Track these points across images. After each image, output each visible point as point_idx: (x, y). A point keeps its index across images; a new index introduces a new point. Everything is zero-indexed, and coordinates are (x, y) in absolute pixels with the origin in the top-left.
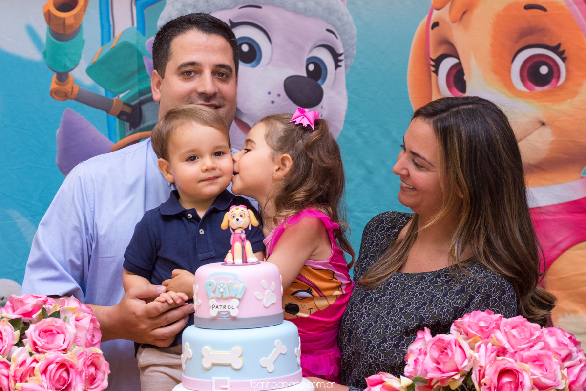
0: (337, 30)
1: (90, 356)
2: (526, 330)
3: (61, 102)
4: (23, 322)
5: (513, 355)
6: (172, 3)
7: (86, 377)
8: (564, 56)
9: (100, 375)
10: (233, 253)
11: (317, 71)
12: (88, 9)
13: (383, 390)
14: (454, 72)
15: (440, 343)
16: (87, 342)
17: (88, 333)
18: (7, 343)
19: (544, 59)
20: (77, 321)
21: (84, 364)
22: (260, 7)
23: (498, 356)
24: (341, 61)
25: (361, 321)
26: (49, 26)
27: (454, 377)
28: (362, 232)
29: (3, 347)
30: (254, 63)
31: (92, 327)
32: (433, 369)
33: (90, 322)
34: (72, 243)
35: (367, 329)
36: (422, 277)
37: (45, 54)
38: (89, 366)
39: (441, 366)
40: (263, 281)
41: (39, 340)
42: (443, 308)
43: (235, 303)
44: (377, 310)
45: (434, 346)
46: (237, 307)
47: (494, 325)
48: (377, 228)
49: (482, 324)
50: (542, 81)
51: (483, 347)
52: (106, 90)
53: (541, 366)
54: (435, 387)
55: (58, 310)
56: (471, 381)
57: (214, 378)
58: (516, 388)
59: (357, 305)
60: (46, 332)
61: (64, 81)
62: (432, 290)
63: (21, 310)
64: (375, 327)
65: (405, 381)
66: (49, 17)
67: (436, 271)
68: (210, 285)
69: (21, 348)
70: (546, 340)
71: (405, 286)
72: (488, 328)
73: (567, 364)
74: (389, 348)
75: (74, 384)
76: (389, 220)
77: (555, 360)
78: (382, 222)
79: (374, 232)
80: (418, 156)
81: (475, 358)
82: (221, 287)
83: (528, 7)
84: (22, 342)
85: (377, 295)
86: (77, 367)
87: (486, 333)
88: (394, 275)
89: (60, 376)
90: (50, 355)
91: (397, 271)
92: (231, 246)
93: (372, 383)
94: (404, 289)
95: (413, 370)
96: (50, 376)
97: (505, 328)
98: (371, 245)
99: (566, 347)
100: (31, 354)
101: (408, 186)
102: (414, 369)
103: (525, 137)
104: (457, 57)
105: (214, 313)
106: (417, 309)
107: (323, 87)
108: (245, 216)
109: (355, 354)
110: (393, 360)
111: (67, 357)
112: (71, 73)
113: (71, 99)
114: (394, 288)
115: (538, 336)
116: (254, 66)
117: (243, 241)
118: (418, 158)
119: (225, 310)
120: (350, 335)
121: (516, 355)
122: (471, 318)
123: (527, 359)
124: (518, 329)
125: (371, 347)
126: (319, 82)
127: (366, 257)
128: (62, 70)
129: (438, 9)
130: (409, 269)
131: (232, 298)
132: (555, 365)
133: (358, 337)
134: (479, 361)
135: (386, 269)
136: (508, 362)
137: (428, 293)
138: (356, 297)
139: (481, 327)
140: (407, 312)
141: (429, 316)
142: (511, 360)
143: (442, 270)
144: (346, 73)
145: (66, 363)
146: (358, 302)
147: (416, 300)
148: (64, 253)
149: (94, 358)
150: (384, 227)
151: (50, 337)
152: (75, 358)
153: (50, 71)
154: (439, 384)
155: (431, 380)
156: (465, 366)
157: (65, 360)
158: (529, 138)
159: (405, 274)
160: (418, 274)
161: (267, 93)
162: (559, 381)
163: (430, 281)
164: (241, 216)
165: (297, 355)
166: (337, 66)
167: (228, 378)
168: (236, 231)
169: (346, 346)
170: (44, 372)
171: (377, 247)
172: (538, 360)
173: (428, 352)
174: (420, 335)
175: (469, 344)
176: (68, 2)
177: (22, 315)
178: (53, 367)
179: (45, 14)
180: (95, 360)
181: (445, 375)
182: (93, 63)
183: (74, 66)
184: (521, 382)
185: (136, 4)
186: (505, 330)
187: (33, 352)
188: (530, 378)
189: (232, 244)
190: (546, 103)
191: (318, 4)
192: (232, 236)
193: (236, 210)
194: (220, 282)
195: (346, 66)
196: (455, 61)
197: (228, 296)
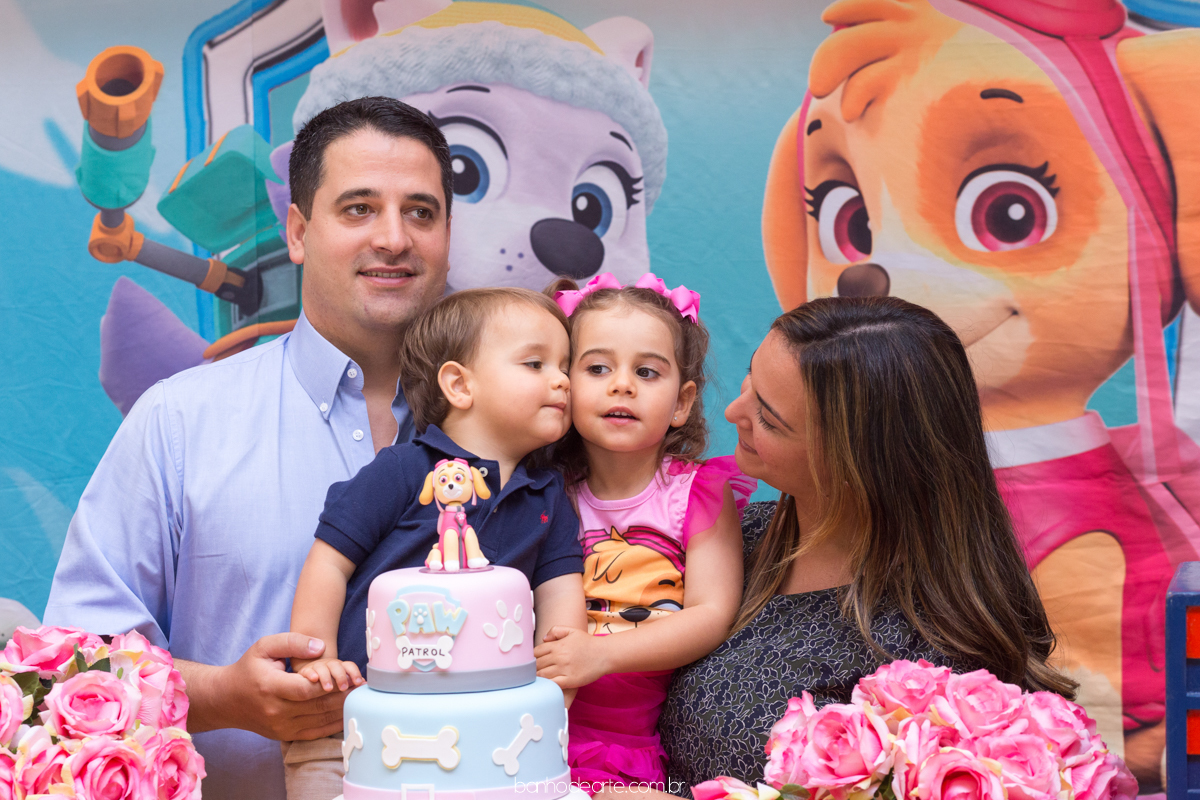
0: (631, 133)
1: (168, 745)
2: (994, 696)
3: (110, 265)
4: (40, 679)
5: (970, 744)
6: (322, 80)
7: (159, 783)
8: (1054, 186)
9: (186, 781)
10: (441, 549)
11: (593, 212)
12: (163, 90)
14: (849, 215)
15: (832, 721)
16: (162, 717)
17: (164, 700)
18: (9, 718)
19: (1018, 192)
20: (143, 677)
21: (157, 758)
22: (486, 90)
23: (942, 745)
24: (638, 191)
25: (706, 678)
26: (87, 122)
27: (859, 785)
29: (2, 726)
30: (474, 194)
31: (171, 688)
32: (819, 770)
33: (168, 680)
34: (142, 533)
35: (721, 693)
37: (79, 174)
38: (165, 762)
39: (834, 765)
40: (498, 602)
41: (70, 714)
43: (445, 644)
44: (736, 658)
45: (822, 727)
46: (450, 652)
47: (935, 688)
49: (912, 685)
50: (1012, 232)
51: (914, 727)
52: (195, 245)
53: (1023, 764)
55: (106, 657)
56: (891, 792)
57: (405, 787)
60: (83, 697)
61: (116, 225)
63: (35, 657)
64: (736, 688)
65: (767, 793)
66: (88, 104)
68: (398, 610)
69: (36, 728)
70: (1033, 716)
71: (791, 616)
72: (922, 692)
73: (1071, 760)
75: (137, 796)
77: (1049, 753)
80: (767, 407)
81: (899, 749)
82: (420, 614)
83: (988, 94)
84: (39, 717)
86: (144, 765)
87: (918, 702)
89: (110, 781)
90: (92, 742)
92: (438, 536)
93: (704, 797)
94: (790, 622)
95: (780, 771)
96: (92, 783)
97: (955, 693)
99: (1069, 729)
100: (55, 741)
102: (783, 768)
103: (981, 337)
104: (855, 186)
105: (405, 662)
107: (604, 240)
108: (465, 480)
111: (123, 745)
112: (129, 212)
113: (129, 260)
115: (1017, 707)
116: (475, 201)
117: (461, 527)
119: (426, 657)
121: (976, 743)
122: (892, 674)
123: (996, 751)
124: (978, 695)
126: (597, 231)
128: (111, 206)
129: (819, 97)
131: (440, 634)
132: (1050, 764)
133: (704, 710)
134: (906, 755)
136: (961, 756)
139: (910, 691)
140: (796, 657)
142: (967, 753)
144: (647, 215)
145: (123, 757)
147: (812, 637)
148: (128, 550)
149: (176, 747)
151: (92, 707)
152: (140, 748)
153: (90, 206)
154: (830, 797)
155: (815, 789)
156: (880, 765)
157: (120, 752)
158: (987, 338)
159: (788, 597)
161: (498, 250)
162: (1056, 794)
164: (458, 479)
165: (562, 743)
166: (631, 202)
167: (431, 787)
168: (448, 508)
170: (81, 774)
172: (1017, 754)
173: (810, 737)
174: (793, 706)
175: (888, 722)
176: (124, 77)
177: (37, 665)
178: (96, 764)
179: (80, 99)
180: (178, 751)
181: (843, 782)
182: (171, 193)
183: (134, 198)
184: (986, 795)
185: (252, 82)
186: (955, 696)
187: (60, 737)
188: (1003, 788)
189: (439, 532)
190: (1020, 274)
191: (595, 84)
192: (441, 517)
193: (447, 469)
194: (417, 604)
195: (648, 201)
196: (851, 193)
197: (433, 630)
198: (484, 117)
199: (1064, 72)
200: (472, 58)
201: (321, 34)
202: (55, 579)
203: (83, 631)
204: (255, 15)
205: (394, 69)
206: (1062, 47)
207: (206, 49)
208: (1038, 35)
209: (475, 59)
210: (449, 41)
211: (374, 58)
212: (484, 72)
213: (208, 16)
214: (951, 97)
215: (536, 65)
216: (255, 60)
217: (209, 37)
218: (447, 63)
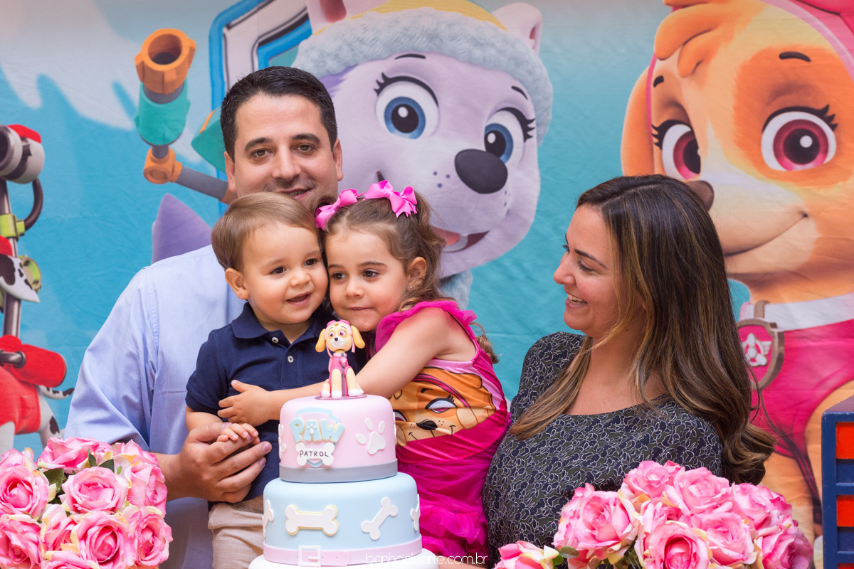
0: (526, 87)
1: (145, 518)
2: (709, 485)
3: (159, 185)
4: (65, 474)
5: (688, 519)
6: (306, 51)
7: (138, 546)
8: (833, 122)
9: (158, 543)
10: (330, 383)
11: (500, 144)
12: (195, 60)
13: (520, 563)
14: (684, 145)
15: (595, 503)
16: (147, 500)
17: (148, 488)
18: (38, 499)
19: (807, 127)
20: (134, 472)
21: (138, 527)
22: (423, 57)
23: (668, 519)
24: (531, 129)
25: (512, 478)
26: (142, 83)
27: (612, 548)
28: (523, 361)
29: (33, 504)
30: (415, 132)
31: (153, 479)
32: (586, 537)
33: (151, 475)
34: (126, 374)
35: (520, 490)
36: (595, 420)
37: (137, 121)
38: (143, 531)
39: (595, 533)
40: (367, 419)
41: (78, 496)
42: (619, 464)
43: (329, 448)
44: (533, 464)
45: (589, 507)
46: (332, 454)
47: (667, 480)
48: (541, 355)
49: (653, 478)
50: (803, 156)
51: (651, 507)
52: (218, 170)
53: (725, 533)
54: (590, 561)
55: (111, 458)
56: (635, 553)
57: (301, 547)
58: (689, 562)
59: (509, 459)
60: (88, 485)
61: (163, 157)
62: (607, 440)
63: (62, 458)
64: (530, 487)
65: (549, 553)
66: (143, 71)
67: (613, 413)
68: (297, 425)
69: (56, 505)
70: (736, 500)
71: (572, 433)
72: (658, 482)
73: (763, 531)
74: (546, 514)
75: (121, 553)
76: (558, 344)
77: (744, 525)
78: (549, 347)
79: (538, 360)
80: (585, 255)
81: (639, 522)
82: (312, 427)
83: (785, 56)
84: (59, 499)
85: (534, 445)
86: (127, 532)
87: (655, 490)
88: (558, 418)
89: (103, 542)
90: (92, 516)
91: (564, 412)
92: (329, 373)
93: (508, 555)
94: (571, 438)
95: (563, 539)
96: (90, 543)
97: (680, 483)
98: (533, 378)
99: (761, 509)
100: (68, 514)
101: (575, 299)
102: (565, 537)
103: (781, 234)
104: (688, 124)
105: (302, 461)
106: (585, 464)
107: (507, 164)
108: (346, 335)
109: (504, 524)
110: (550, 529)
111: (114, 518)
112: (172, 147)
113: (172, 182)
114: (558, 436)
115: (724, 493)
116: (415, 137)
117: (344, 368)
118: (585, 259)
119: (316, 457)
120: (497, 499)
121: (692, 518)
122: (640, 470)
123: (707, 524)
124: (698, 485)
125: (523, 513)
126: (503, 158)
127: (525, 395)
128: (159, 143)
129: (662, 59)
130: (578, 410)
131: (325, 441)
132: (744, 533)
133: (508, 501)
134: (643, 527)
135: (546, 412)
136: (680, 527)
137: (601, 443)
138: (507, 447)
139: (649, 482)
140: (571, 466)
141: (599, 474)
142: (684, 525)
143: (621, 411)
144: (538, 146)
145: (113, 526)
146: (510, 455)
147: (584, 452)
148: (117, 386)
149: (150, 520)
150: (551, 355)
151: (94, 492)
152: (125, 520)
153: (144, 143)
154: (595, 557)
155: (586, 551)
156: (628, 534)
157: (110, 522)
158: (785, 234)
159: (573, 417)
160: (590, 416)
161: (432, 172)
162: (749, 554)
163: (605, 426)
164: (341, 334)
165: (413, 519)
166: (526, 137)
167: (318, 547)
168: (335, 354)
169: (494, 513)
170: (84, 537)
171: (540, 382)
172: (721, 526)
173: (581, 513)
174: (578, 494)
175: (634, 504)
176: (168, 51)
177: (63, 464)
178: (94, 531)
179: (137, 67)
180: (152, 522)
181: (601, 545)
182: (201, 133)
183: (175, 137)
184: (695, 554)
185: (258, 53)
186: (679, 486)
187: (72, 512)
188: (708, 550)
189: (329, 371)
190: (809, 187)
191: (500, 52)
192: (331, 361)
193: (334, 327)
194: (310, 420)
195: (539, 137)
196: (686, 129)
197: (321, 439)
198: (422, 77)
199: (840, 39)
200: (413, 34)
201: (306, 18)
202: (71, 405)
203: (95, 441)
204: (260, 5)
205: (358, 42)
206: (838, 20)
207: (225, 30)
208: (820, 11)
209: (415, 35)
210: (397, 22)
211: (343, 35)
212: (421, 44)
213: (227, 6)
214: (756, 59)
215: (459, 38)
216: (259, 38)
217: (227, 22)
218: (395, 38)
